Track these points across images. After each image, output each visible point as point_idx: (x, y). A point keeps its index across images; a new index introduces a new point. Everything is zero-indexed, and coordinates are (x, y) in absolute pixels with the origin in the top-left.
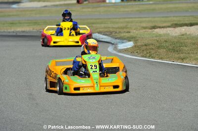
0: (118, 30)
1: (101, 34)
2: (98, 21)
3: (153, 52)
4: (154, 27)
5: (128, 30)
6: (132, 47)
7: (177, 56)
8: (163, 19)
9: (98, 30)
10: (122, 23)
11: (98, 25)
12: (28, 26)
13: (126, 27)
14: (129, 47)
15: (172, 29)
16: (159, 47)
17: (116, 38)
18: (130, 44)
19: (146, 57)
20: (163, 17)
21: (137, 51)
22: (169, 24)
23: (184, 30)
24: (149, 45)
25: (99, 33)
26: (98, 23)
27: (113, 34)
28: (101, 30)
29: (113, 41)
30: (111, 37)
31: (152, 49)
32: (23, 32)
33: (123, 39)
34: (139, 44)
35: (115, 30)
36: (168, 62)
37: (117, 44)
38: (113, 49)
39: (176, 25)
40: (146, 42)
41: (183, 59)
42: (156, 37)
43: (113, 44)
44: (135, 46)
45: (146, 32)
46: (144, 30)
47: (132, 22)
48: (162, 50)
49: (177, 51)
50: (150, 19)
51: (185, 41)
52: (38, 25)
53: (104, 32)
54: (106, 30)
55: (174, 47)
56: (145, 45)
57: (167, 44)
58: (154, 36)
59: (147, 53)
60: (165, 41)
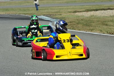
1: (45, 16)
2: (43, 8)
3: (74, 26)
4: (75, 12)
5: (60, 13)
7: (88, 28)
8: (81, 7)
9: (43, 14)
10: (57, 9)
11: (43, 11)
12: (2, 11)
13: (59, 12)
15: (85, 13)
16: (78, 24)
17: (53, 18)
19: (70, 29)
22: (84, 10)
23: (92, 13)
24: (72, 22)
25: (43, 15)
27: (52, 16)
28: (45, 13)
29: (52, 20)
30: (51, 18)
31: (74, 24)
33: (58, 19)
35: (53, 14)
36: (83, 32)
37: (54, 22)
38: (52, 25)
39: (88, 11)
40: (71, 20)
41: (92, 30)
43: (51, 22)
46: (70, 14)
48: (80, 25)
49: (89, 26)
50: (73, 7)
51: (93, 19)
52: (8, 11)
54: (48, 13)
55: (86, 23)
56: (70, 22)
57: (83, 21)
58: (75, 17)
59: (71, 27)
60: (82, 20)
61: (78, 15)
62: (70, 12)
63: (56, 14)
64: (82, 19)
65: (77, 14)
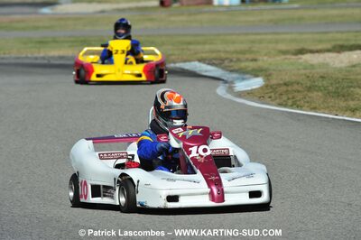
0: (234, 56)
1: (204, 63)
2: (198, 39)
4: (301, 52)
5: (253, 56)
6: (261, 88)
7: (343, 104)
8: (317, 37)
9: (199, 56)
10: (242, 42)
11: (199, 47)
12: (70, 46)
13: (250, 51)
14: (254, 87)
16: (310, 89)
17: (231, 71)
18: (256, 83)
19: (285, 106)
20: (317, 33)
21: (269, 95)
22: (329, 46)
23: (355, 56)
24: (292, 84)
25: (200, 61)
26: (198, 43)
27: (226, 63)
28: (204, 55)
29: (227, 76)
30: (223, 68)
31: (299, 91)
32: (61, 58)
33: (245, 73)
34: (274, 82)
35: (229, 56)
36: (326, 115)
37: (232, 82)
38: (227, 91)
39: (341, 48)
40: (287, 79)
41: (354, 111)
42: (305, 69)
43: (225, 82)
44: (267, 86)
45: (286, 61)
46: (283, 57)
47: (260, 42)
48: (315, 93)
49: (344, 96)
50: (294, 36)
51: (358, 77)
53: (211, 60)
54: (214, 55)
55: (337, 88)
56: (285, 84)
57: (324, 82)
58: (300, 67)
59: (289, 99)
60: (322, 77)
61: (311, 63)
62: (284, 52)
63: (241, 56)
64: (322, 74)
65: (307, 57)
